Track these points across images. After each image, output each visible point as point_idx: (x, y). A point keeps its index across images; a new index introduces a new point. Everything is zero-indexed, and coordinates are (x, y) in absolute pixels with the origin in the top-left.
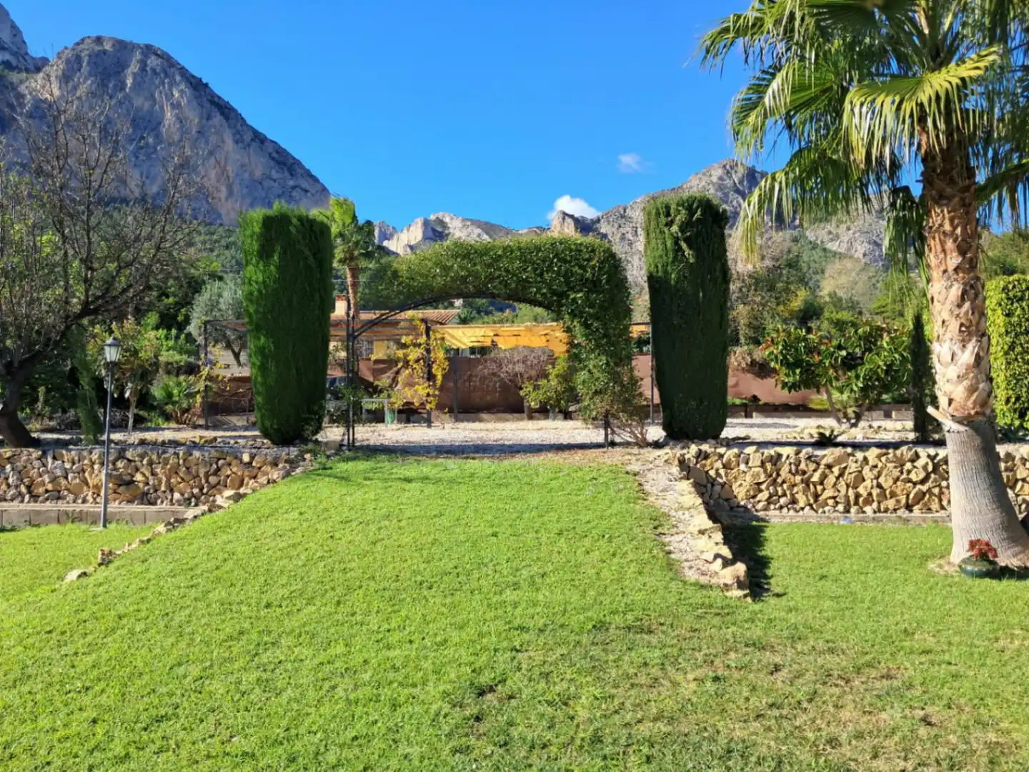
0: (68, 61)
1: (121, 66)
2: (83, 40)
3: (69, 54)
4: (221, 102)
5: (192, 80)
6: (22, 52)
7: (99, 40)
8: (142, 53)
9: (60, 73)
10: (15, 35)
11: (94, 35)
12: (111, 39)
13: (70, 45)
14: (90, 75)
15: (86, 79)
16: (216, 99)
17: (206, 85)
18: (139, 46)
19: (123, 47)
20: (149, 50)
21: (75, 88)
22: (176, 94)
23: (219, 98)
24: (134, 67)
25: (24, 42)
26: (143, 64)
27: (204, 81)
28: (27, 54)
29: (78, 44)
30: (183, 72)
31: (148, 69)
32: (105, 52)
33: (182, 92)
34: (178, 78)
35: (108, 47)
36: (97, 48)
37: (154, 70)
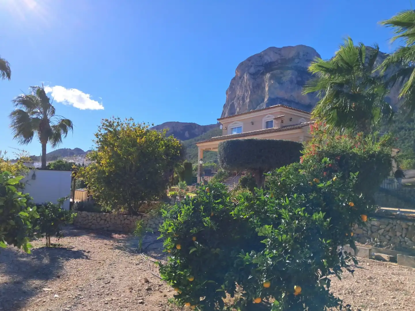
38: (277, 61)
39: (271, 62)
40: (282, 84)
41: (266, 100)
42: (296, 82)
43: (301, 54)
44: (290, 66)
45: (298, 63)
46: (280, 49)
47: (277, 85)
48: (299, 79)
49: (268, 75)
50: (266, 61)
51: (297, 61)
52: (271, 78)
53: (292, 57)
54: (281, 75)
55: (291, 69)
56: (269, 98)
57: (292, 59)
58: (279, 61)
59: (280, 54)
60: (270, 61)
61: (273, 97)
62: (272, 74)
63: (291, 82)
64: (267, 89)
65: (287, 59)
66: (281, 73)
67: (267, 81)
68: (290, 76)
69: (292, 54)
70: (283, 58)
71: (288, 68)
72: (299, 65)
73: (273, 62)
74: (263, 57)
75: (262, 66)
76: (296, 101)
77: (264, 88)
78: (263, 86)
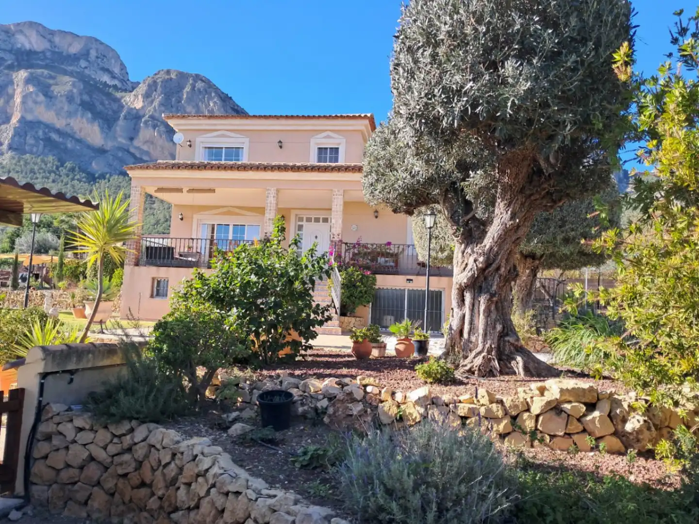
0: (149, 85)
1: (181, 88)
2: (159, 72)
3: (150, 81)
4: (239, 109)
5: (222, 95)
6: (126, 79)
7: (168, 72)
8: (194, 80)
9: (144, 92)
10: (122, 70)
11: (165, 69)
12: (175, 71)
13: (151, 75)
14: (162, 93)
15: (159, 95)
16: (236, 108)
17: (231, 98)
18: (191, 75)
19: (182, 76)
20: (197, 77)
21: (152, 102)
22: (212, 104)
23: (238, 106)
24: (188, 89)
25: (127, 73)
26: (193, 87)
27: (229, 96)
28: (128, 80)
29: (156, 74)
30: (217, 90)
31: (196, 89)
32: (171, 79)
33: (215, 103)
34: (213, 94)
35: (173, 76)
36: (167, 77)
37: (199, 90)
38: (43, 52)
39: (30, 50)
40: (51, 98)
41: (14, 120)
42: (79, 102)
43: (93, 54)
44: (70, 68)
45: (86, 68)
46: (52, 33)
47: (41, 98)
48: (86, 98)
49: (23, 74)
50: (19, 46)
51: (83, 63)
52: (28, 81)
53: (75, 54)
54: (51, 82)
55: (71, 74)
56: (23, 118)
57: (75, 59)
58: (48, 54)
59: (50, 41)
60: (28, 46)
61: (29, 117)
62: (31, 74)
63: (70, 99)
64: (18, 99)
65: (64, 54)
66: (51, 77)
67: (21, 84)
68: (68, 87)
69: (75, 48)
70: (57, 50)
71: (65, 73)
72: (87, 72)
73: (36, 53)
74: (13, 35)
75: (10, 51)
76: (77, 136)
77: (11, 97)
78: (10, 91)
